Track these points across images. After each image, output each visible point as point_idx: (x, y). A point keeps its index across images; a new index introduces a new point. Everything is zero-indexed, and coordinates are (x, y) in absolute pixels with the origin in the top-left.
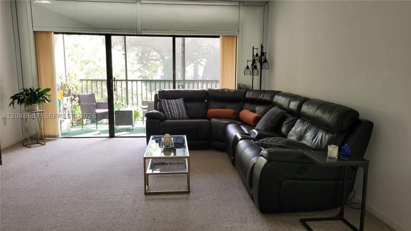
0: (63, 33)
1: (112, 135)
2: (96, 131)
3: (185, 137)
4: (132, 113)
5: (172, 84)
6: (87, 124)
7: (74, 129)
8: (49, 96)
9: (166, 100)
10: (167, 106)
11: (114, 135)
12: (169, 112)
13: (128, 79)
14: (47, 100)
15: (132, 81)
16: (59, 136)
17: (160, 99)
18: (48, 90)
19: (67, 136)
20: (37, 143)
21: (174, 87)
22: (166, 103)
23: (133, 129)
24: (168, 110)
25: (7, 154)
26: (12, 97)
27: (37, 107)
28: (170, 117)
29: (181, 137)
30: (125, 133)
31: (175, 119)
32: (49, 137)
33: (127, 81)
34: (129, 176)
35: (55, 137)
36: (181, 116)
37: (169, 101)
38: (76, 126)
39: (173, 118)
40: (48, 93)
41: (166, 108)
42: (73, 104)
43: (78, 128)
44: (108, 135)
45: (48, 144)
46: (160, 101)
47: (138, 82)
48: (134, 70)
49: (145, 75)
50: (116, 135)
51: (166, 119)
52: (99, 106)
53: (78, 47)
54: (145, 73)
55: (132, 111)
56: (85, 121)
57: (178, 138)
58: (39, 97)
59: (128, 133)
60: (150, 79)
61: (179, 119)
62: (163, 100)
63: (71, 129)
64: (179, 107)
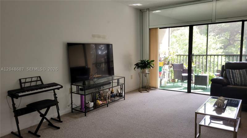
0: (169, 27)
1: (189, 92)
2: (181, 87)
3: (241, 101)
4: (207, 78)
5: (239, 58)
6: (178, 82)
7: (169, 85)
8: (153, 64)
9: (230, 70)
10: (231, 75)
11: (191, 91)
12: (232, 80)
13: (208, 54)
14: (152, 66)
15: (211, 55)
16: (157, 88)
17: (226, 69)
18: (153, 61)
19: (163, 88)
20: (146, 90)
21: (241, 60)
22: (231, 72)
23: (207, 89)
24: (232, 77)
25: (130, 94)
26: (135, 65)
27: (147, 71)
28: (233, 83)
29: (236, 100)
30: (200, 90)
31: (237, 85)
32: (153, 87)
33: (207, 55)
34: (189, 122)
35: (155, 88)
36: (243, 83)
37: (233, 71)
38: (171, 83)
39: (235, 84)
40: (152, 63)
41: (230, 76)
42: (171, 69)
43: (172, 84)
44: (186, 91)
45: (150, 91)
46: (226, 71)
47: (219, 56)
48: (217, 48)
49: (231, 51)
50: (192, 91)
51: (229, 85)
52: (184, 71)
53: (183, 36)
54: (231, 50)
55: (207, 76)
56: (176, 80)
57: (231, 100)
58: (147, 65)
59: (202, 91)
60: (235, 54)
61: (241, 85)
62: (228, 70)
63: (167, 84)
64: (242, 76)
